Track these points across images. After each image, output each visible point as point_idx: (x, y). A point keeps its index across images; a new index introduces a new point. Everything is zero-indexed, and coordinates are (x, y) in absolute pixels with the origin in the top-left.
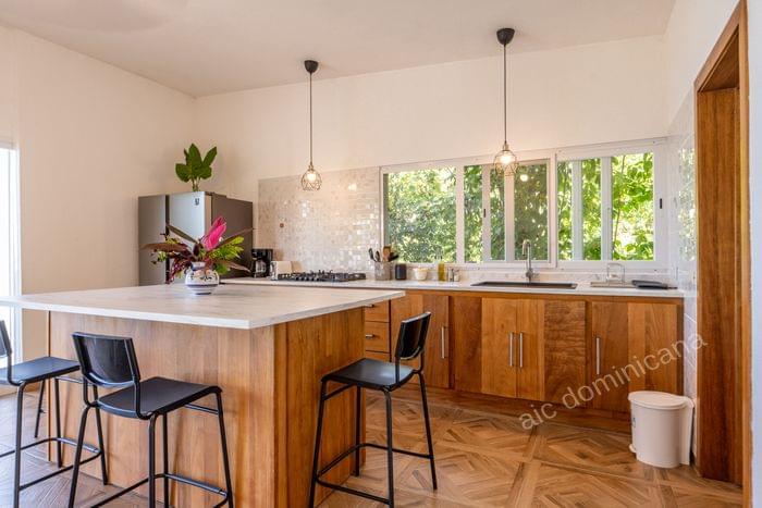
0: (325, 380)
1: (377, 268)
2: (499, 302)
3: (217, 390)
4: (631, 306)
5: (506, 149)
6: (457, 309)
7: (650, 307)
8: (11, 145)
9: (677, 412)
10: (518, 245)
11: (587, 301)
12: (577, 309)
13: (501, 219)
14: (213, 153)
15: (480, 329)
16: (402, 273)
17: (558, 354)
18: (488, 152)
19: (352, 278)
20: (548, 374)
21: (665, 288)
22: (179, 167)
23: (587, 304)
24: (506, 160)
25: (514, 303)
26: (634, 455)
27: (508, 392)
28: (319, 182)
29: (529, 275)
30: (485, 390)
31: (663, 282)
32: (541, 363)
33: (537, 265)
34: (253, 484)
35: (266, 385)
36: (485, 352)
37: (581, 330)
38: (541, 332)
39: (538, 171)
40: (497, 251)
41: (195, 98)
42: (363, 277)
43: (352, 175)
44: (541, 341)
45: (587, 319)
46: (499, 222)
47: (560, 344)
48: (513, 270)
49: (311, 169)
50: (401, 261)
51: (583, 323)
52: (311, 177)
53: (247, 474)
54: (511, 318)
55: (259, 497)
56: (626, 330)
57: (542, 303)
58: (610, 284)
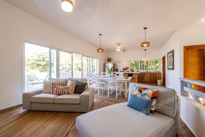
5: (145, 60)
11: (153, 73)
14: (110, 58)
20: (150, 79)
22: (107, 60)
29: (147, 71)
38: (149, 76)
41: (107, 52)
51: (153, 75)
52: (124, 62)
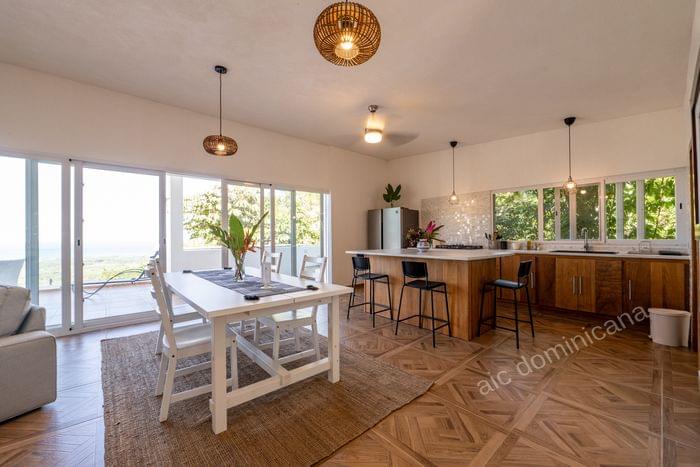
0: (485, 284)
1: (490, 243)
2: (566, 261)
3: (444, 284)
4: (652, 264)
5: (571, 180)
6: (540, 263)
7: (665, 264)
8: (322, 191)
9: (679, 318)
10: (579, 230)
11: (623, 261)
12: (616, 265)
13: (568, 215)
14: (399, 188)
15: (554, 274)
16: (505, 246)
17: (604, 289)
18: (559, 180)
19: (476, 248)
20: (597, 299)
21: (680, 254)
22: (385, 196)
23: (623, 263)
24: (571, 186)
25: (576, 261)
26: (651, 340)
27: (572, 306)
28: (458, 200)
29: (586, 247)
30: (557, 305)
31: (682, 252)
32: (593, 291)
33: (592, 242)
34: (458, 319)
35: (465, 282)
36: (557, 286)
37: (619, 275)
38: (593, 276)
39: (593, 190)
40: (565, 234)
41: (387, 160)
42: (481, 247)
43: (474, 195)
44: (593, 282)
45: (623, 271)
46: (566, 216)
47: (605, 283)
48: (575, 245)
49: (454, 194)
50: (503, 239)
51: (620, 272)
52: (454, 198)
53: (456, 315)
54: (574, 269)
55: (461, 323)
56: (649, 276)
57: (593, 262)
58: (643, 252)
